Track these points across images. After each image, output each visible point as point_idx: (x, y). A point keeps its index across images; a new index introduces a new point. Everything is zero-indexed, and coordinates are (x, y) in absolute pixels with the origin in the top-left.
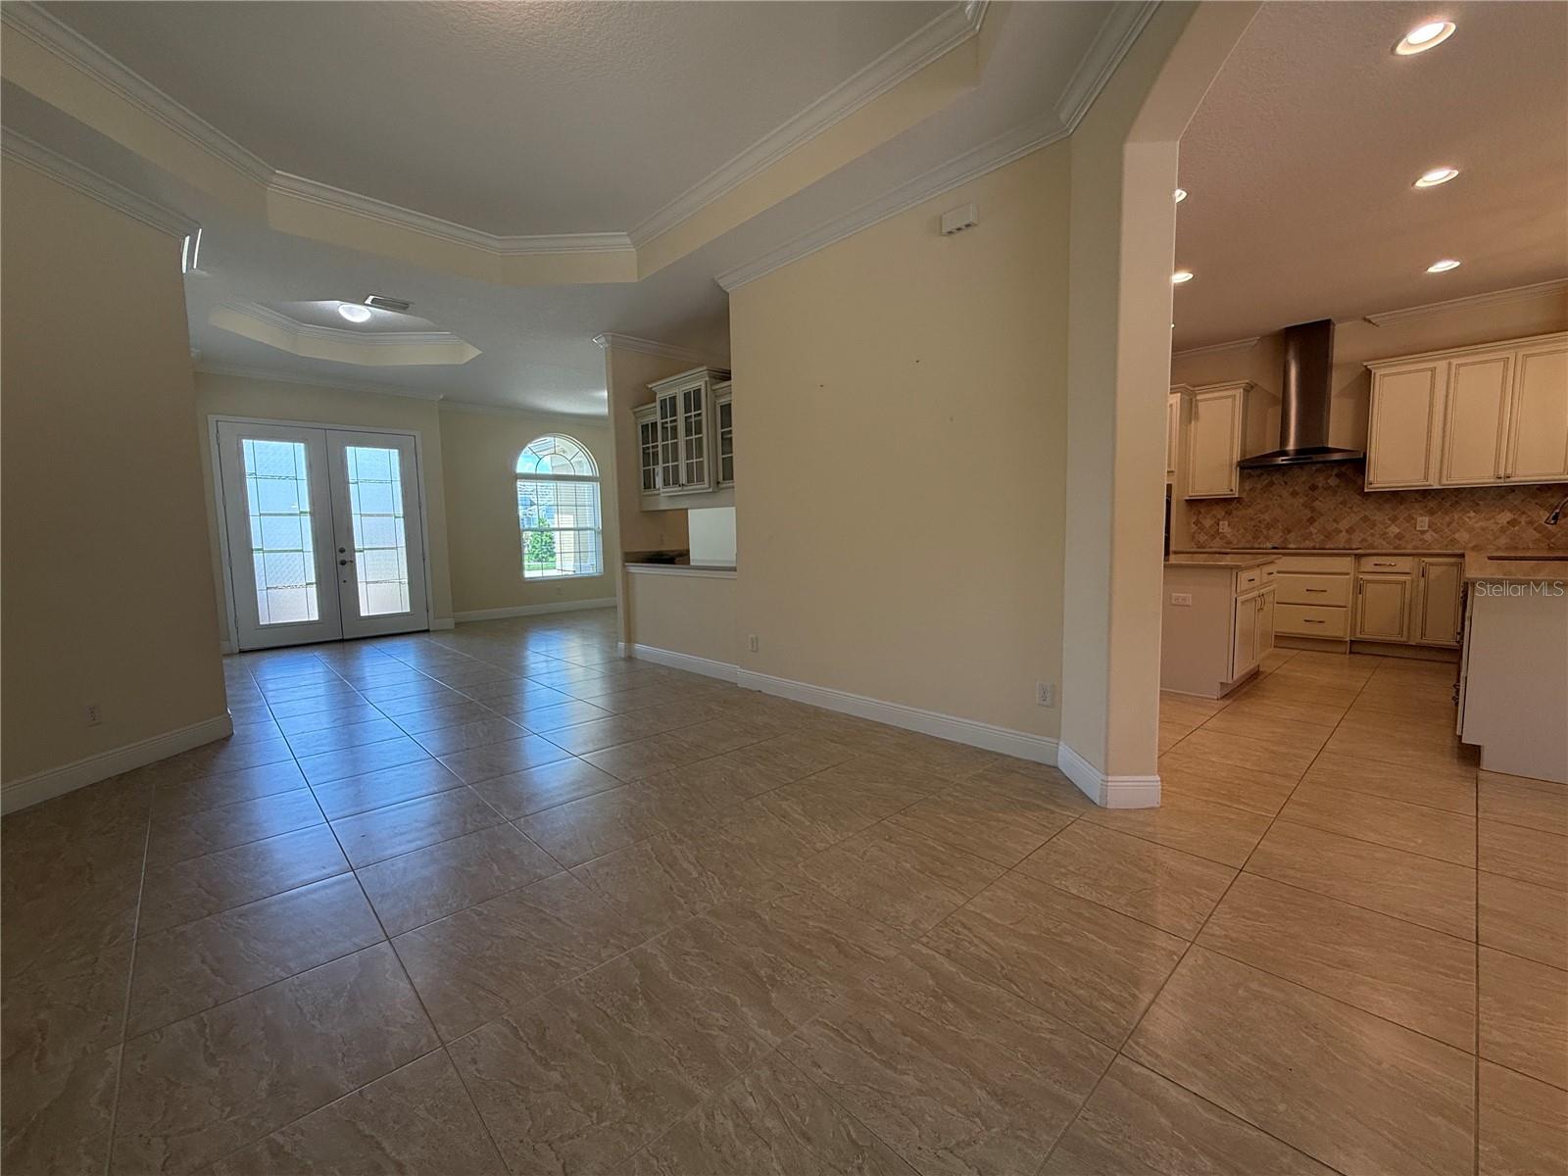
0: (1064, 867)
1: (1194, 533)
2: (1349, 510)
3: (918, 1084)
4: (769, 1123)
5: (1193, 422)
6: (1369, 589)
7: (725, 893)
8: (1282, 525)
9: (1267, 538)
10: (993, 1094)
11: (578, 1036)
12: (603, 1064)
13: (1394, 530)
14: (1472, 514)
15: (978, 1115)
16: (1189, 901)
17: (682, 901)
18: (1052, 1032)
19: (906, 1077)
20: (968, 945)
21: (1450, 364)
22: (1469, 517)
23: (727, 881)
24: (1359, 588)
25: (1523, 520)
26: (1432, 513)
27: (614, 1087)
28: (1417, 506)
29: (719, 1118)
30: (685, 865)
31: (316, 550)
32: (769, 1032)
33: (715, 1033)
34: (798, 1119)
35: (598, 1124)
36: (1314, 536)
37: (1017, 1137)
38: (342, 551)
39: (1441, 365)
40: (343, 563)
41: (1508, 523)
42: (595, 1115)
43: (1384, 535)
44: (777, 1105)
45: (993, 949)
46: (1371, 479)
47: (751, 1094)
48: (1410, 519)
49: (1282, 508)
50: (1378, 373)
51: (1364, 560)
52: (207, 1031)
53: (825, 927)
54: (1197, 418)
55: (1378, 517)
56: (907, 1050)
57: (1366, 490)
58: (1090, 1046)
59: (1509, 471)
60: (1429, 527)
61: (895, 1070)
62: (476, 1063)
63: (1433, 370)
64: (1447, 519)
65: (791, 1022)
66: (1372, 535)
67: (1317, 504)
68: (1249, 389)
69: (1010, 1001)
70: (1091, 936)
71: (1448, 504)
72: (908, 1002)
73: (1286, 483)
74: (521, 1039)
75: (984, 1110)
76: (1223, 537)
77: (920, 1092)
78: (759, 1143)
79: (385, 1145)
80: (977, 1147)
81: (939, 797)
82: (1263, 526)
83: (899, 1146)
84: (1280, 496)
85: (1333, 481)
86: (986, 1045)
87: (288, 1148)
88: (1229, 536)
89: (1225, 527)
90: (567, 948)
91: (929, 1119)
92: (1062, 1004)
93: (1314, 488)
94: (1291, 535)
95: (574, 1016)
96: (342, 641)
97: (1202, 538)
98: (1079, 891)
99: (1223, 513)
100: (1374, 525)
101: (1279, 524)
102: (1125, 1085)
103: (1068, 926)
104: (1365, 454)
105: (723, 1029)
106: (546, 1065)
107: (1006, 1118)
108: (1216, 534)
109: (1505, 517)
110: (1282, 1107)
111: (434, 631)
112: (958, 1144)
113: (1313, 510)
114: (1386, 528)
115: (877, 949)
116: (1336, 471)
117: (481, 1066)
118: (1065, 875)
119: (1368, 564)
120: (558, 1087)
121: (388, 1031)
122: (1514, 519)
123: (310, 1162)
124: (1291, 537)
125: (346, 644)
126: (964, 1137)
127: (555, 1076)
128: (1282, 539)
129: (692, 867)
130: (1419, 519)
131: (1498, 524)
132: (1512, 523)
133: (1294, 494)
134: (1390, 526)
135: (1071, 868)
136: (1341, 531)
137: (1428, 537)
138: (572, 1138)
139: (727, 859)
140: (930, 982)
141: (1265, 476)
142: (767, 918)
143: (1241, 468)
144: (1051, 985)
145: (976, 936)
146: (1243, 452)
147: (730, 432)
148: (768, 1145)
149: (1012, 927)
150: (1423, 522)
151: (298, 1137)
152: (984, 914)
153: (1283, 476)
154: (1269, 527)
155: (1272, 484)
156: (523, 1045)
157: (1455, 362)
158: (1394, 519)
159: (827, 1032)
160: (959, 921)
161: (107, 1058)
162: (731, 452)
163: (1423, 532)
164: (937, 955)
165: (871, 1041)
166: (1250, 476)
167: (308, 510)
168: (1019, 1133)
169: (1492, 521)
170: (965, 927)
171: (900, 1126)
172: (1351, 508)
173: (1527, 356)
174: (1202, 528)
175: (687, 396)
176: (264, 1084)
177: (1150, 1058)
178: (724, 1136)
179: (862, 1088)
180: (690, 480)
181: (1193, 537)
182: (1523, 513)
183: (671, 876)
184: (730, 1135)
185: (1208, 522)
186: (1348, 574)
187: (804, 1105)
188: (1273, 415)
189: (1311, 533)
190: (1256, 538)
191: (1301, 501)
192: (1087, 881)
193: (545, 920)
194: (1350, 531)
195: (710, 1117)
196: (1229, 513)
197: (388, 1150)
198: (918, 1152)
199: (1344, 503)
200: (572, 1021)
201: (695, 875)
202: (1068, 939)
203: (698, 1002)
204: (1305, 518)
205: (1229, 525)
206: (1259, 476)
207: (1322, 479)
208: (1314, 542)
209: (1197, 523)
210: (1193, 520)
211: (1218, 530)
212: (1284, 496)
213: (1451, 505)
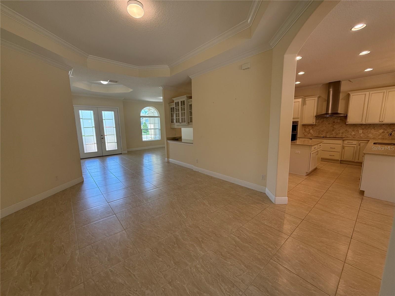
0: (264, 218)
2: (342, 128)
3: (231, 264)
4: (202, 270)
5: (304, 106)
6: (346, 148)
7: (192, 222)
8: (326, 131)
9: (322, 134)
10: (245, 266)
11: (164, 251)
12: (170, 257)
13: (353, 133)
14: (373, 130)
15: (242, 270)
16: (291, 227)
17: (183, 223)
18: (258, 254)
19: (228, 262)
20: (242, 235)
21: (370, 93)
23: (193, 219)
24: (343, 147)
25: (386, 132)
26: (363, 129)
27: (172, 262)
28: (359, 127)
29: (192, 268)
30: (184, 215)
31: (96, 136)
32: (202, 252)
33: (191, 252)
34: (207, 269)
35: (170, 268)
37: (249, 275)
38: (102, 136)
39: (367, 93)
40: (102, 138)
41: (382, 132)
42: (169, 267)
43: (351, 135)
44: (203, 267)
45: (248, 236)
46: (348, 121)
47: (198, 264)
48: (358, 131)
49: (326, 127)
50: (351, 95)
51: (345, 141)
52: (94, 248)
53: (213, 230)
54: (306, 104)
55: (350, 130)
56: (229, 257)
57: (347, 124)
58: (265, 257)
59: (383, 120)
60: (362, 133)
61: (226, 261)
62: (145, 256)
63: (365, 94)
64: (367, 131)
65: (206, 250)
66: (348, 134)
67: (335, 126)
68: (319, 97)
69: (250, 247)
70: (268, 234)
71: (367, 127)
72: (229, 247)
73: (327, 121)
74: (153, 252)
75: (243, 269)
76: (311, 134)
77: (231, 265)
78: (200, 273)
79: (131, 271)
80: (241, 276)
81: (238, 200)
82: (321, 131)
83: (227, 275)
84: (325, 124)
85: (339, 121)
86: (245, 256)
87: (113, 271)
89: (311, 131)
90: (161, 233)
91: (232, 270)
92: (261, 248)
93: (334, 122)
95: (163, 247)
96: (103, 156)
97: (306, 134)
98: (267, 224)
99: (311, 128)
100: (348, 132)
102: (272, 265)
103: (264, 232)
104: (347, 115)
105: (192, 251)
106: (159, 257)
107: (247, 271)
108: (309, 133)
109: (381, 131)
110: (302, 271)
111: (123, 154)
112: (238, 275)
113: (334, 128)
114: (351, 133)
115: (223, 235)
116: (340, 118)
117: (146, 257)
118: (264, 220)
119: (346, 142)
120: (161, 261)
121: (128, 249)
122: (384, 132)
123: (118, 274)
124: (328, 134)
125: (104, 157)
126: (239, 274)
127: (161, 259)
128: (325, 135)
129: (185, 216)
130: (360, 131)
131: (379, 133)
132: (383, 132)
133: (329, 124)
135: (266, 218)
136: (340, 133)
137: (361, 135)
138: (165, 271)
139: (192, 214)
140: (234, 243)
142: (201, 228)
143: (316, 117)
144: (259, 244)
145: (244, 233)
146: (317, 113)
147: (192, 111)
148: (202, 274)
149: (252, 231)
150: (361, 131)
151: (115, 269)
152: (246, 228)
153: (326, 119)
154: (322, 131)
155: (323, 121)
156: (154, 253)
157: (371, 92)
158: (353, 130)
159: (213, 252)
160: (241, 230)
161: (77, 253)
162: (192, 116)
164: (236, 237)
165: (222, 255)
166: (318, 119)
167: (94, 126)
168: (250, 274)
169: (378, 132)
170: (242, 231)
171: (227, 272)
172: (343, 127)
173: (389, 91)
174: (306, 131)
175: (181, 102)
176: (106, 259)
177: (277, 260)
178: (193, 272)
179: (220, 264)
180: (182, 122)
181: (304, 133)
182: (386, 130)
183: (181, 218)
184: (194, 272)
186: (341, 144)
187: (208, 267)
188: (325, 104)
189: (333, 133)
190: (319, 134)
191: (331, 125)
192: (269, 221)
193: (155, 227)
194: (342, 133)
195: (191, 268)
196: (313, 128)
197: (132, 272)
198: (230, 277)
199: (341, 126)
200: (163, 248)
201: (185, 218)
202: (263, 235)
203: (187, 245)
204: (331, 130)
205: (313, 130)
206: (321, 119)
207: (336, 120)
208: (333, 135)
209: (305, 130)
210: (304, 129)
211: (310, 132)
212: (327, 124)
213: (368, 128)
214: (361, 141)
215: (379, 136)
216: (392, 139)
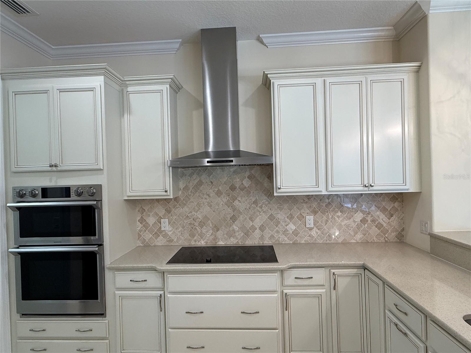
1: (140, 231)
5: (126, 116)
8: (212, 223)
9: (202, 236)
13: (292, 227)
14: (339, 214)
22: (338, 217)
26: (315, 213)
28: (305, 205)
36: (237, 234)
39: (319, 82)
41: (361, 221)
43: (285, 232)
48: (301, 217)
49: (210, 206)
50: (276, 83)
51: (286, 274)
54: (130, 113)
55: (281, 216)
57: (275, 194)
60: (314, 224)
63: (314, 85)
64: (325, 217)
66: (278, 232)
67: (236, 203)
73: (212, 182)
76: (165, 235)
82: (196, 224)
84: (209, 195)
85: (246, 183)
88: (170, 233)
89: (165, 225)
93: (233, 188)
94: (219, 232)
97: (148, 236)
99: (163, 212)
100: (277, 223)
101: (209, 221)
108: (159, 232)
113: (234, 209)
114: (286, 226)
116: (247, 174)
124: (219, 234)
130: (308, 217)
133: (219, 193)
134: (289, 223)
136: (256, 229)
137: (313, 233)
141: (195, 176)
143: (173, 167)
146: (175, 150)
150: (310, 219)
153: (208, 177)
154: (202, 224)
155: (200, 183)
157: (329, 80)
158: (291, 217)
163: (311, 229)
166: (183, 175)
169: (352, 220)
172: (262, 208)
173: (373, 82)
174: (146, 226)
181: (140, 236)
185: (151, 220)
188: (196, 115)
190: (192, 235)
191: (225, 200)
194: (262, 229)
196: (168, 211)
199: (255, 202)
204: (229, 217)
205: (169, 223)
206: (191, 175)
207: (238, 180)
208: (237, 239)
209: (142, 221)
210: (139, 218)
211: (160, 228)
212: (211, 195)
213: (326, 206)
214: (336, 271)
215: (356, 233)
216: (386, 242)
